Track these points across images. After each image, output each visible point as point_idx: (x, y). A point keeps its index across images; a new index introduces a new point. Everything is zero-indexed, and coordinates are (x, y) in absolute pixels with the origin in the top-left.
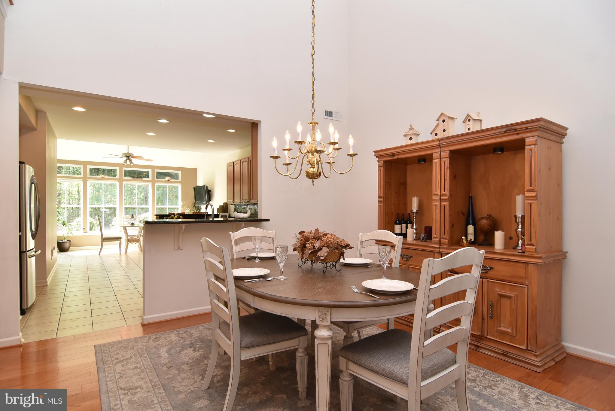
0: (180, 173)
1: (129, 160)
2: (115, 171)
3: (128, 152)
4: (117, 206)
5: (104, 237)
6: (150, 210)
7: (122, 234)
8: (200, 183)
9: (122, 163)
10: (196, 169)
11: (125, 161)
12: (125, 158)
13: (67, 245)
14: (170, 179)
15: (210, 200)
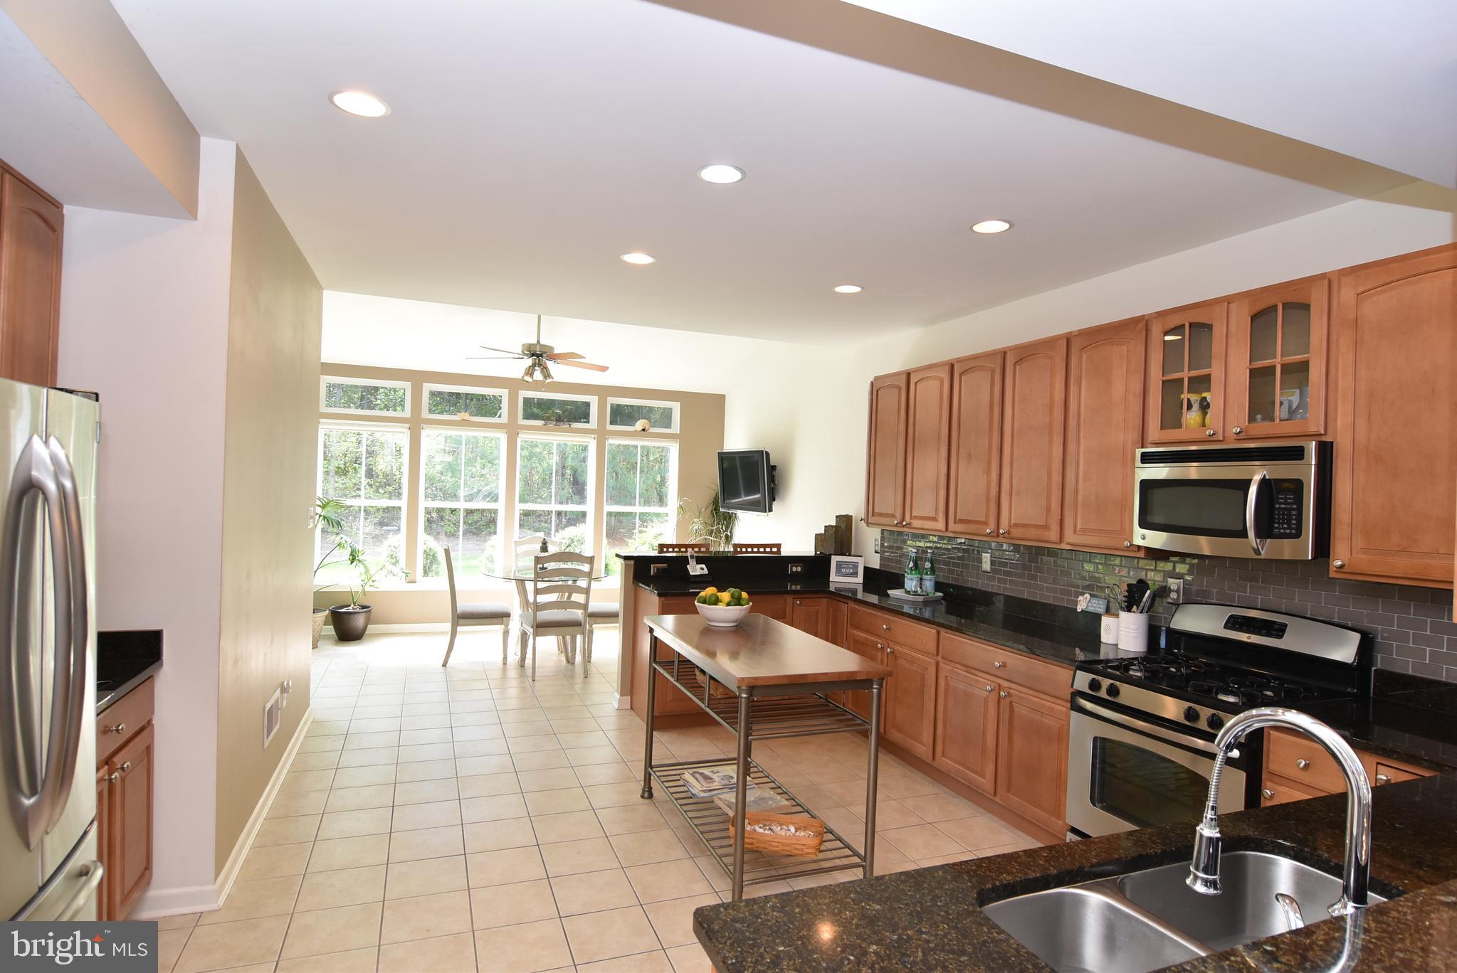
0: (676, 407)
1: (540, 365)
2: (497, 400)
3: (538, 341)
4: (500, 506)
5: (458, 612)
6: (590, 518)
7: (512, 603)
8: (737, 440)
9: (520, 377)
10: (722, 398)
11: (530, 371)
12: (529, 362)
13: (359, 621)
14: (647, 428)
15: (773, 499)
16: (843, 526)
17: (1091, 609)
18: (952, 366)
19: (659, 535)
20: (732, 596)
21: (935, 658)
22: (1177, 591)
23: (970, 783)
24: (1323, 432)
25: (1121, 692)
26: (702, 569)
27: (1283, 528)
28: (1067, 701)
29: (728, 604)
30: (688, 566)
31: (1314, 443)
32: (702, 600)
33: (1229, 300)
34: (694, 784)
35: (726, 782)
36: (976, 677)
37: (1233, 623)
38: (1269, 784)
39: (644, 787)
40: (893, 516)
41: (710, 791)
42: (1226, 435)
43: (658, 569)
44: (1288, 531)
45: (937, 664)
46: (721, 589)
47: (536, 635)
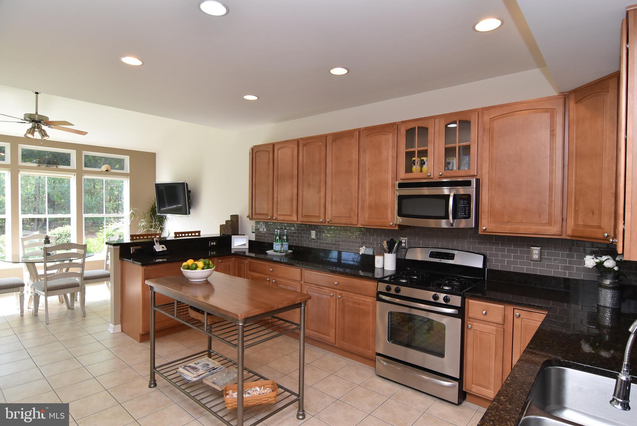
0: (127, 158)
1: (38, 128)
3: (37, 113)
4: (7, 216)
6: (74, 221)
9: (22, 136)
10: (155, 154)
11: (30, 132)
12: (29, 125)
14: (109, 169)
15: (190, 208)
16: (235, 220)
17: (366, 253)
18: (298, 141)
19: (117, 229)
20: (205, 264)
21: (300, 282)
22: (405, 243)
23: (322, 340)
24: (476, 174)
25: (401, 290)
26: (163, 247)
27: (462, 215)
28: (375, 297)
29: (203, 269)
30: (154, 246)
31: (475, 179)
32: (186, 267)
33: (434, 117)
34: (187, 374)
35: (206, 368)
36: (324, 290)
37: (432, 255)
38: (469, 322)
39: (151, 381)
40: (267, 215)
41: (199, 376)
42: (434, 175)
43: (136, 250)
44: (465, 216)
45: (301, 285)
46: (196, 259)
47: (46, 296)
